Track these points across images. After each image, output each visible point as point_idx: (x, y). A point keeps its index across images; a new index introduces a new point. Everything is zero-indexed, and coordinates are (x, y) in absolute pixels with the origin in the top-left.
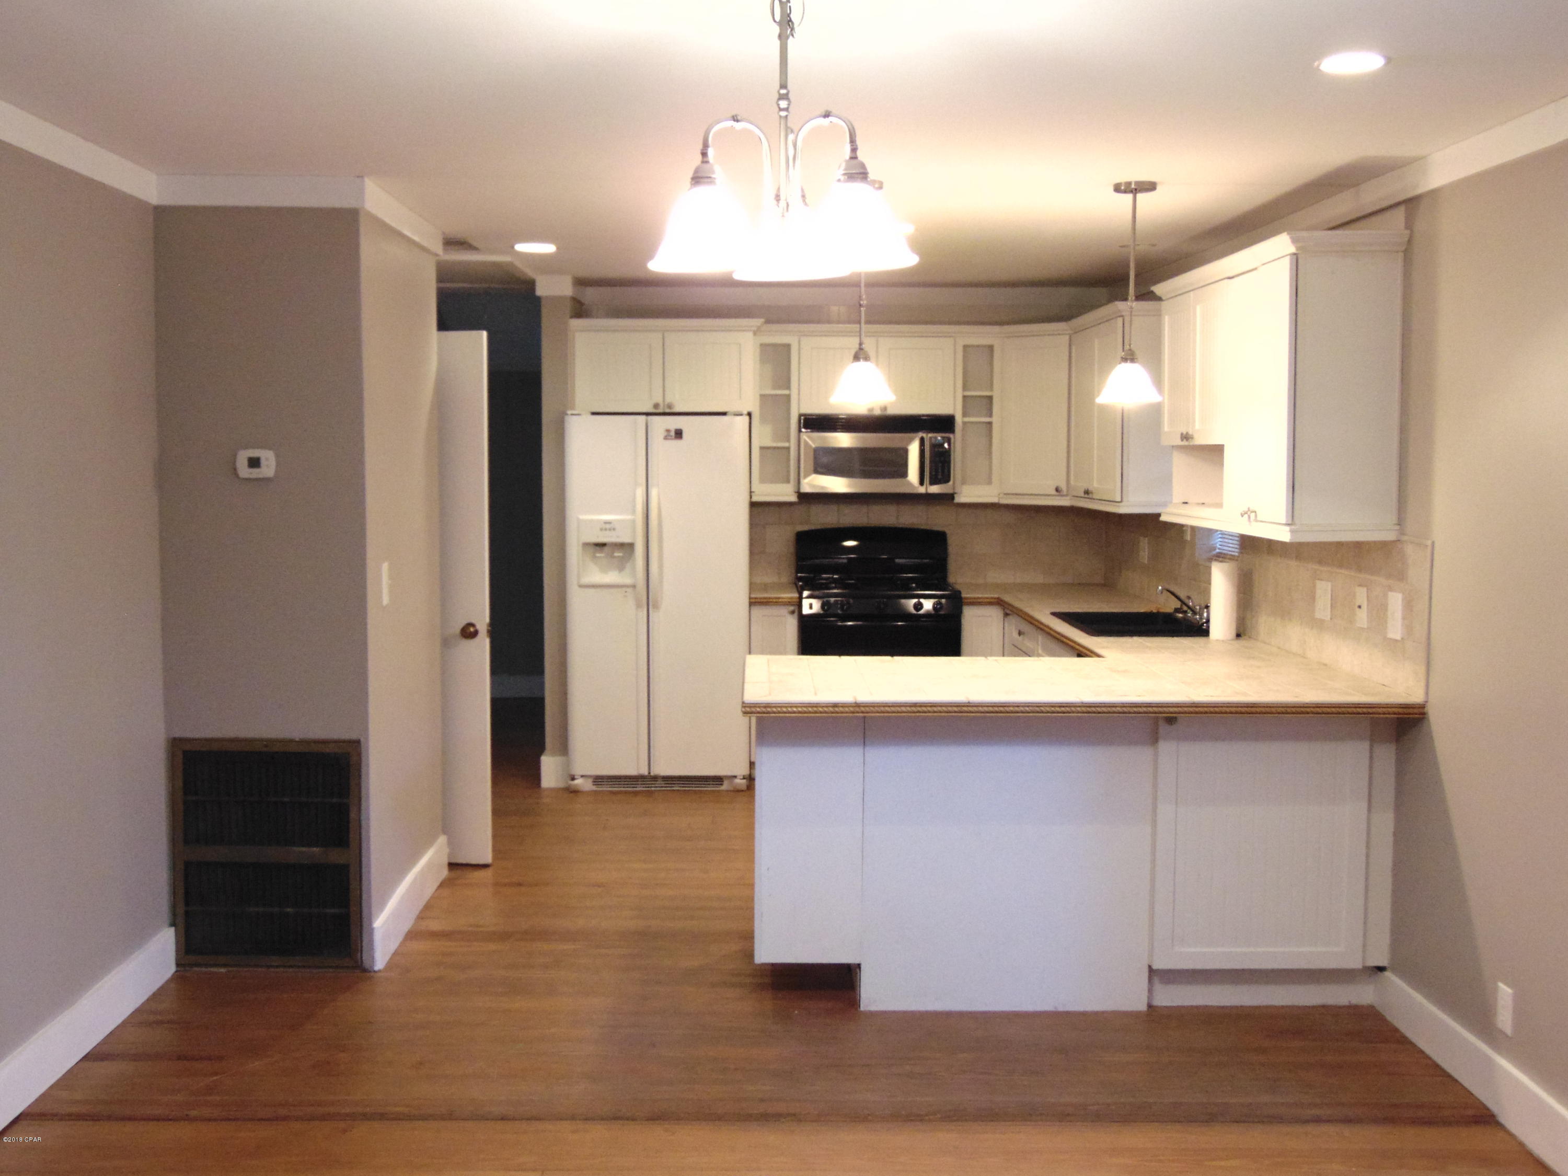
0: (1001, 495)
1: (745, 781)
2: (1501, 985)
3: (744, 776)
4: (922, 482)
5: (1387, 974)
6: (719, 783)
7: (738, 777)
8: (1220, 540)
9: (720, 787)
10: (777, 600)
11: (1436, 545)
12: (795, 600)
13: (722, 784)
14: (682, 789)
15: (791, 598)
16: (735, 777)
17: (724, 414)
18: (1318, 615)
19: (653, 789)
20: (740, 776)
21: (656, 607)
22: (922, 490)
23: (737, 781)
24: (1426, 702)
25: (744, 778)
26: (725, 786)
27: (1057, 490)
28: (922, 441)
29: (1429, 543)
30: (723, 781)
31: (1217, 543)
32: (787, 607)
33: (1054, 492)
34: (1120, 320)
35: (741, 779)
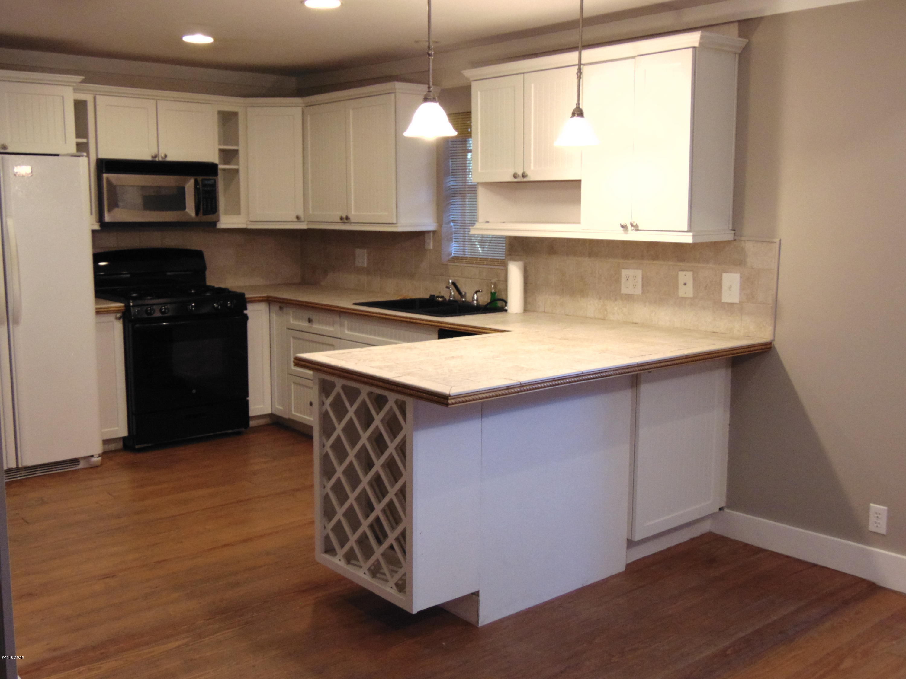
0: (248, 222)
1: (100, 458)
2: (872, 505)
3: (99, 454)
4: (197, 213)
5: (727, 511)
6: (76, 463)
7: (94, 456)
8: (455, 248)
9: (77, 467)
10: (108, 309)
11: (782, 242)
12: (122, 308)
13: (79, 464)
14: (43, 474)
15: (120, 307)
16: (92, 456)
17: (57, 155)
18: (624, 291)
19: (19, 478)
20: (97, 455)
21: (16, 322)
22: (197, 220)
23: (95, 459)
24: (774, 340)
25: (99, 457)
26: (82, 465)
27: (298, 218)
28: (196, 183)
29: (777, 240)
30: (79, 462)
31: (452, 250)
32: (115, 314)
33: (295, 220)
34: (393, 95)
35: (97, 457)
